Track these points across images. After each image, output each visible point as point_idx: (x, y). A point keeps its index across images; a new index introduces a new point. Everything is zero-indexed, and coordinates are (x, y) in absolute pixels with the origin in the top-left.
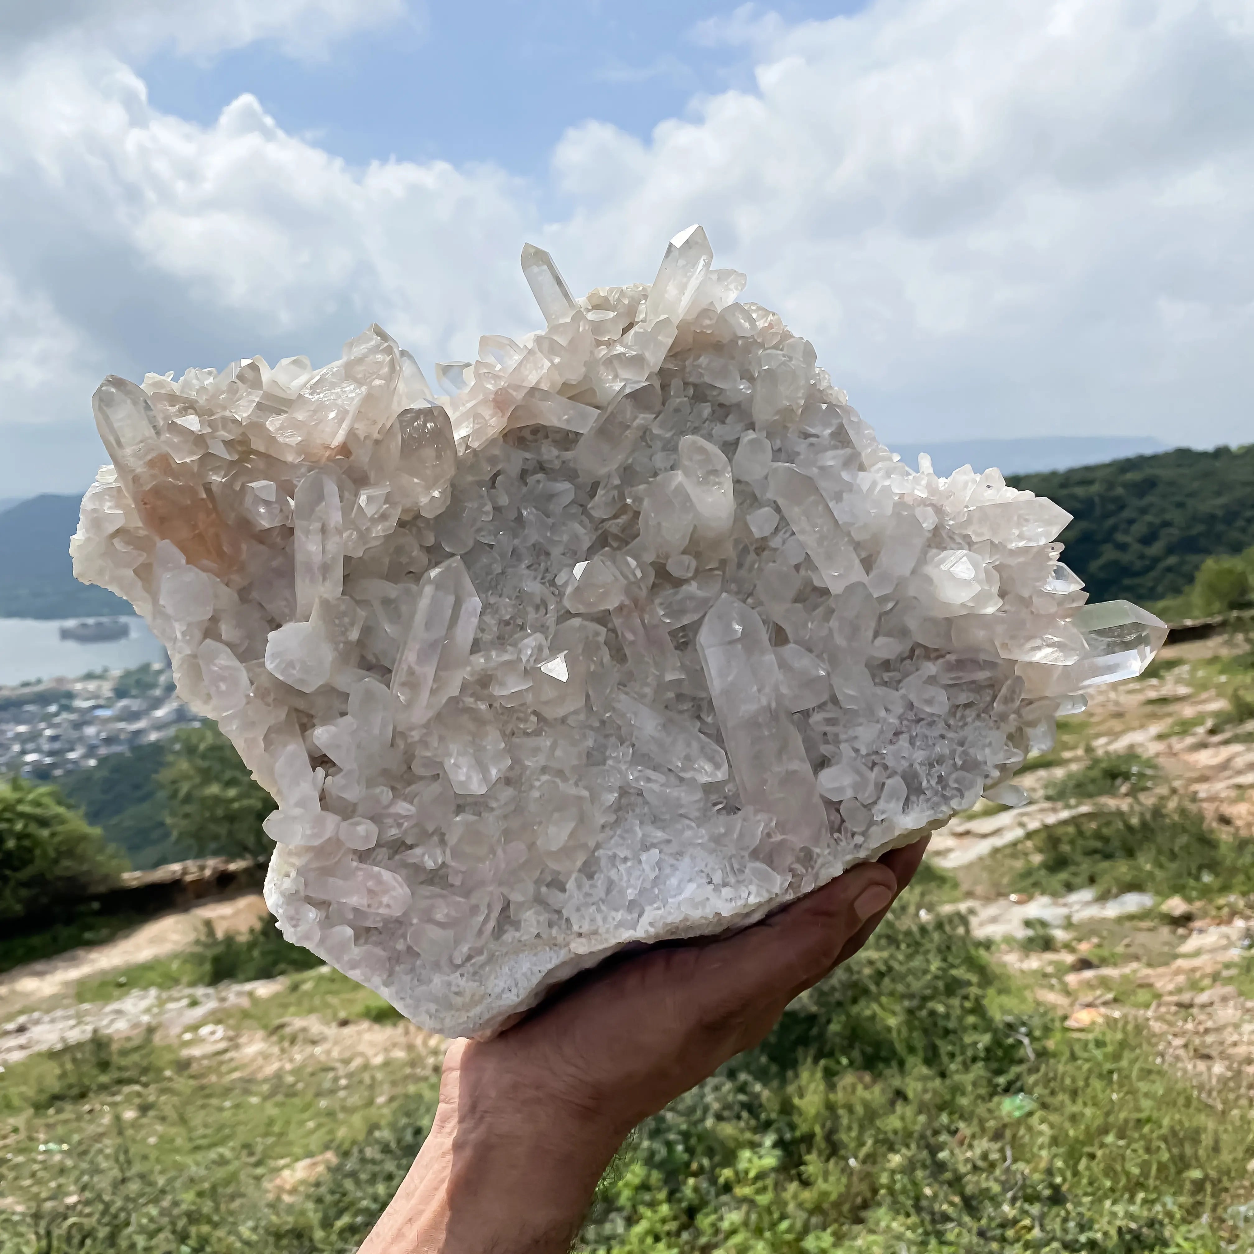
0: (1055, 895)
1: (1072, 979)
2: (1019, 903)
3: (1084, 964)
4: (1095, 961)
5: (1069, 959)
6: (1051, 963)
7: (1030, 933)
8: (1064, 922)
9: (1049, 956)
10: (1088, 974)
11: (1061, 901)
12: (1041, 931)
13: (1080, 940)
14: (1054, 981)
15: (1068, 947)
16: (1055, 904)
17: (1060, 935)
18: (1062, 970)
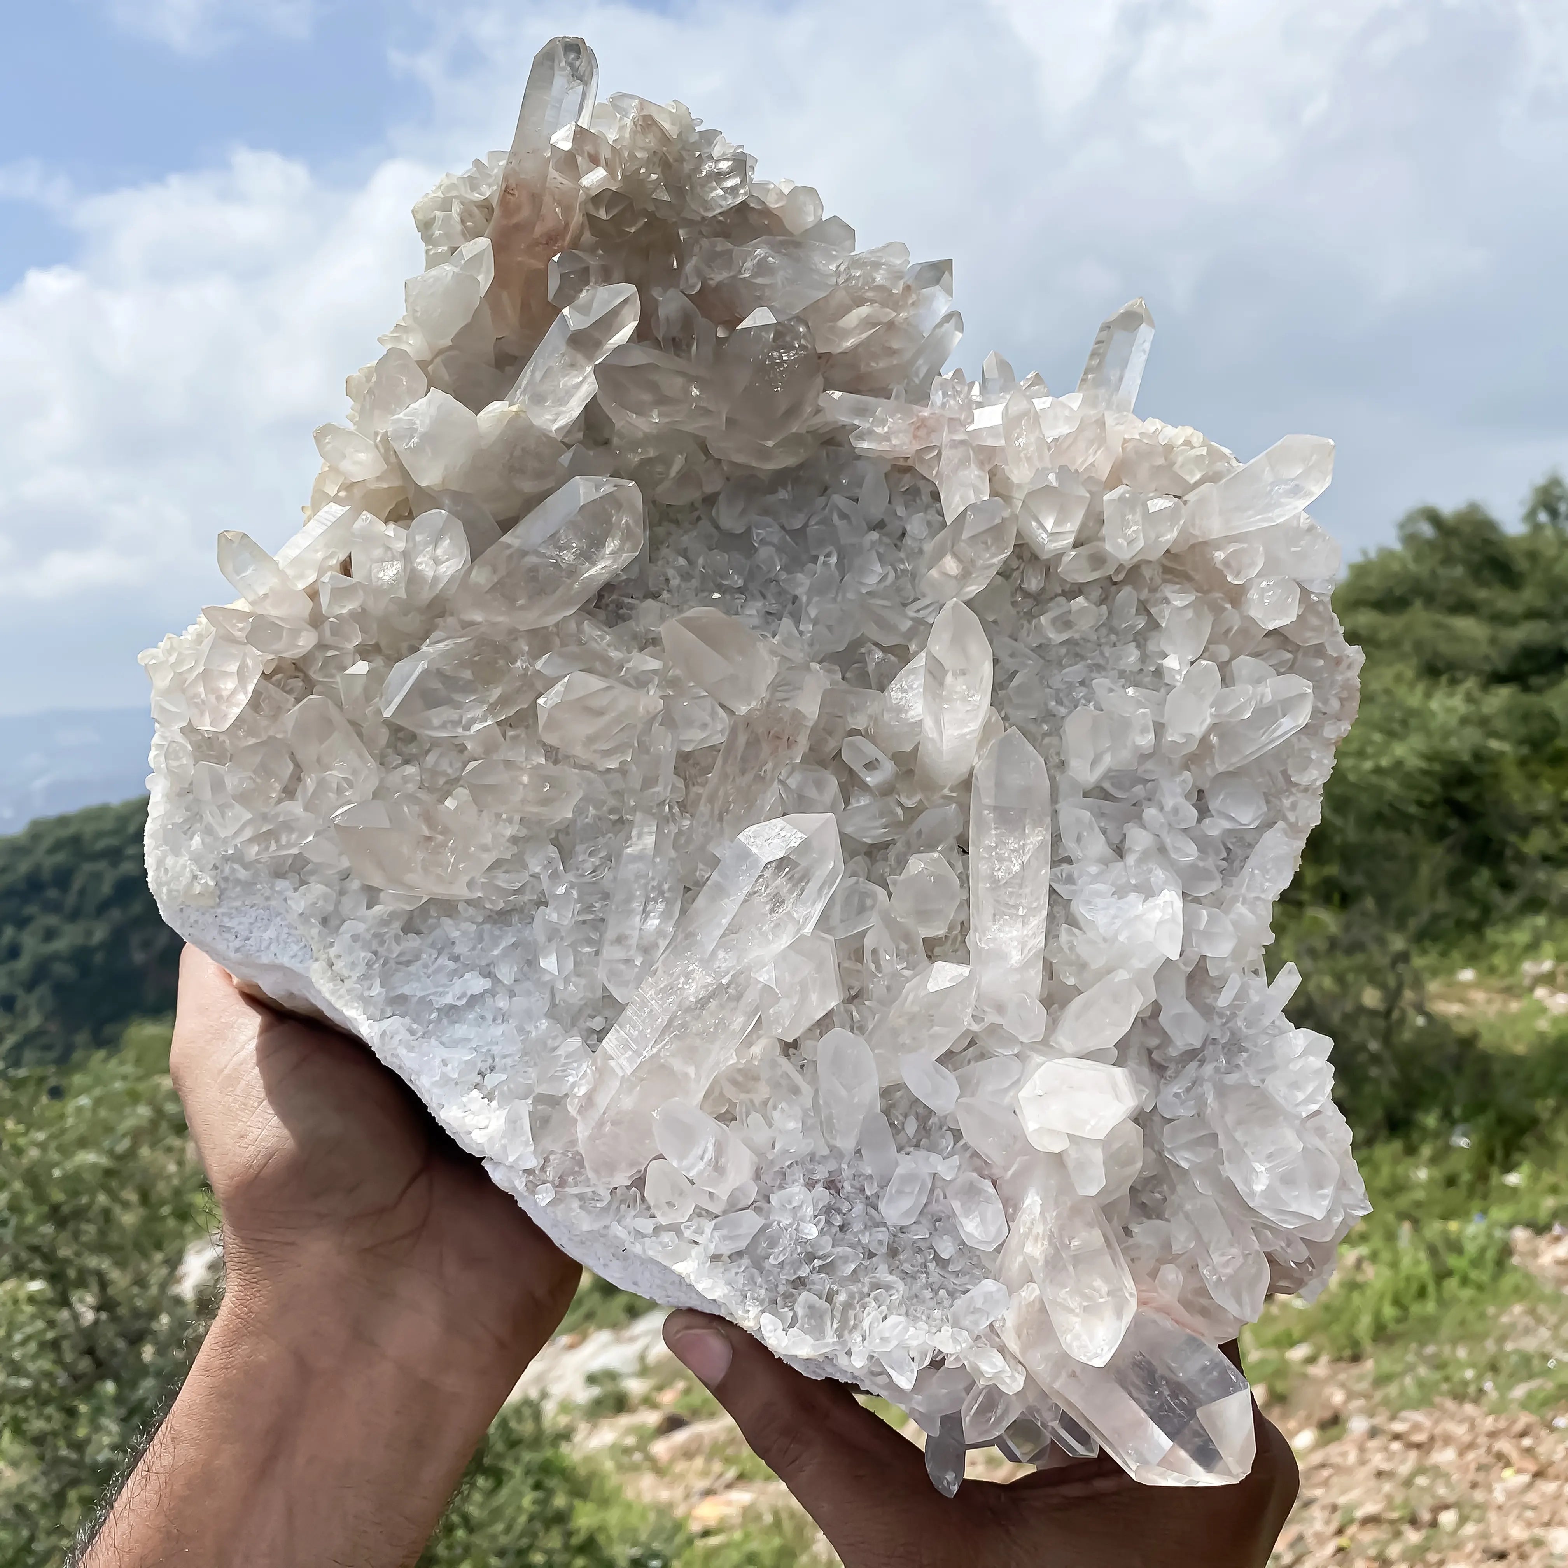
0: (615, 1326)
1: (661, 1448)
2: (571, 1347)
3: (673, 1423)
4: (684, 1414)
5: (652, 1418)
6: (630, 1431)
7: (595, 1391)
8: (636, 1367)
9: (625, 1420)
10: (680, 1437)
11: (627, 1334)
12: (609, 1387)
13: (660, 1388)
14: (637, 1457)
15: (649, 1402)
16: (618, 1341)
17: (635, 1387)
18: (646, 1437)
